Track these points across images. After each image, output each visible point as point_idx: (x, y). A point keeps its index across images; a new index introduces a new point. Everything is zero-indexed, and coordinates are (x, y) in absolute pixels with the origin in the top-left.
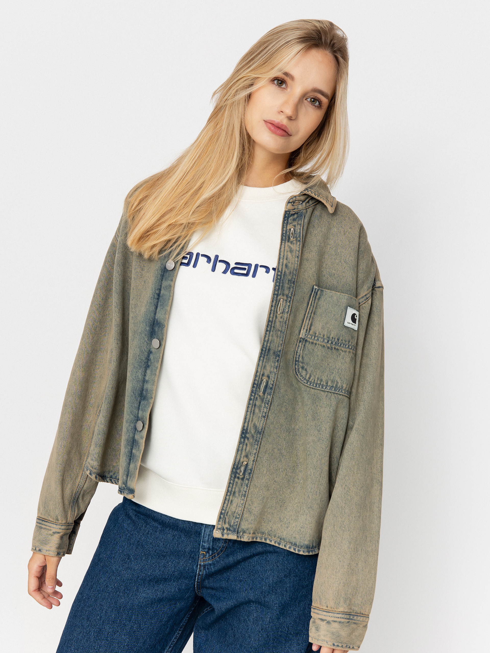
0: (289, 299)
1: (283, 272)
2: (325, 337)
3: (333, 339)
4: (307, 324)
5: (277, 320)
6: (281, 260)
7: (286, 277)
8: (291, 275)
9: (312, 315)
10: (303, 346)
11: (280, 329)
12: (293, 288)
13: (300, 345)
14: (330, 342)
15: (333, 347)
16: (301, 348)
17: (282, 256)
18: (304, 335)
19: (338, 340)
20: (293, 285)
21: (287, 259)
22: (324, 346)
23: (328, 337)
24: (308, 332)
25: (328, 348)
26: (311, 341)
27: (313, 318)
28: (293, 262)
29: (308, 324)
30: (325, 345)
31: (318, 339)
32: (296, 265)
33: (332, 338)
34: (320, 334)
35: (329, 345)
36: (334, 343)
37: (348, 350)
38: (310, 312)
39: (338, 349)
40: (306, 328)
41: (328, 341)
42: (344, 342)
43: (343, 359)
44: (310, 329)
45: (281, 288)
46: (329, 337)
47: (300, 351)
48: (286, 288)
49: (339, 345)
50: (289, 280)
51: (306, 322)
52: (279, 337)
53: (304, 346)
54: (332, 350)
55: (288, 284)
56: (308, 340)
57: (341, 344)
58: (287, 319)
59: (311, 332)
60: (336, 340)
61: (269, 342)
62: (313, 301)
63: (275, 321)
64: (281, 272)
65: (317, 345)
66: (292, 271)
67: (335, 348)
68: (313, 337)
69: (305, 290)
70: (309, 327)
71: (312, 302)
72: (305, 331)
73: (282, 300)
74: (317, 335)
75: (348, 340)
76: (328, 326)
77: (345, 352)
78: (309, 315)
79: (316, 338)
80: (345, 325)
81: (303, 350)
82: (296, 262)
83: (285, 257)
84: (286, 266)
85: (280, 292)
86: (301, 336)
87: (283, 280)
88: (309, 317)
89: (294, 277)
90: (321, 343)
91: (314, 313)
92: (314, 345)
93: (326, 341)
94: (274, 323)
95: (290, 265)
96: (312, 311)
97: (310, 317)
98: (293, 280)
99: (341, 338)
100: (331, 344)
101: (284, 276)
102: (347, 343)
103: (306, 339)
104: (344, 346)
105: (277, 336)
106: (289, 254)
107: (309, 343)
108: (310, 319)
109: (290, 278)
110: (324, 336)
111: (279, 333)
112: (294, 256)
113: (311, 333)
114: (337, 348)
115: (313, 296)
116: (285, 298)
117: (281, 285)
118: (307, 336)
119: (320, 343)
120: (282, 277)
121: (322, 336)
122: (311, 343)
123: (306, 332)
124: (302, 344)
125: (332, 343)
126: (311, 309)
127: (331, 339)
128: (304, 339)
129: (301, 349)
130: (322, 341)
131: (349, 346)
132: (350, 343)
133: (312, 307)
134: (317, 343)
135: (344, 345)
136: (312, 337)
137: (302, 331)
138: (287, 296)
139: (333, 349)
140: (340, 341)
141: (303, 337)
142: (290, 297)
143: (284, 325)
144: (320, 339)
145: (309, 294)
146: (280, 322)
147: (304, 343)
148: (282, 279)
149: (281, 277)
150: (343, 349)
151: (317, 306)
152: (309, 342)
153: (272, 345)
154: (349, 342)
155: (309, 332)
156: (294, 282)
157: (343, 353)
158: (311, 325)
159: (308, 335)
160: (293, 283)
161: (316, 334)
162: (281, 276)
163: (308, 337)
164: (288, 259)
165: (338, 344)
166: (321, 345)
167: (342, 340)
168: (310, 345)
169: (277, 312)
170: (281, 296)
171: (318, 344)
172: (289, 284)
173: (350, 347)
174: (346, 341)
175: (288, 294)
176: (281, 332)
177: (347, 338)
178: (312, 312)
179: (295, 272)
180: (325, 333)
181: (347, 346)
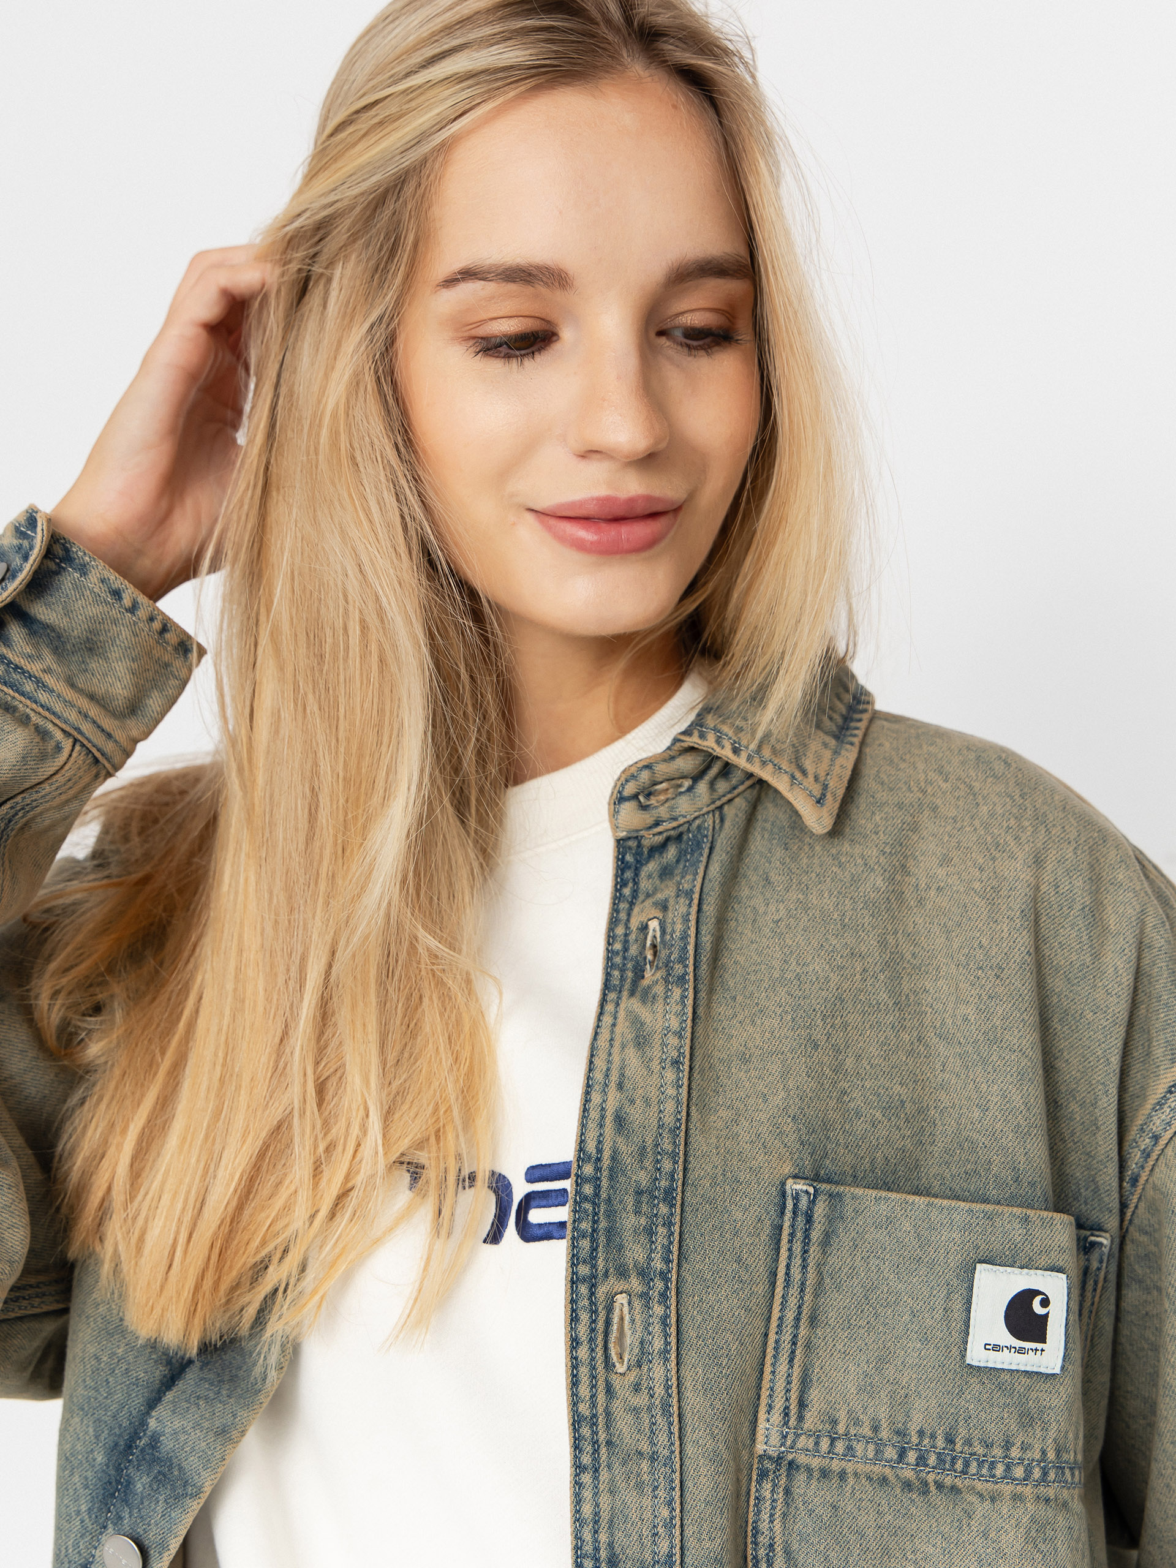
0: (659, 1285)
1: (606, 1155)
2: (884, 1434)
3: (926, 1441)
4: (780, 1385)
5: (617, 1405)
6: (596, 1098)
7: (622, 1179)
8: (648, 1163)
9: (803, 1332)
10: (780, 1496)
11: (645, 1447)
12: (669, 1224)
13: (768, 1494)
14: (912, 1456)
15: (931, 1478)
16: (773, 1508)
17: (598, 1076)
18: (775, 1439)
19: (950, 1440)
20: (664, 1209)
21: (620, 1086)
22: (884, 1480)
23: (898, 1433)
24: (793, 1422)
25: (907, 1485)
26: (815, 1463)
27: (808, 1346)
28: (654, 1094)
29: (789, 1383)
30: (887, 1471)
31: (850, 1448)
32: (670, 1106)
33: (921, 1433)
34: (857, 1423)
35: (908, 1474)
36: (932, 1460)
37: (1007, 1489)
38: (790, 1316)
39: (954, 1489)
40: (779, 1404)
41: (902, 1454)
42: (980, 1450)
43: (985, 1535)
44: (802, 1405)
45: (602, 1240)
46: (901, 1433)
47: (772, 1522)
48: (628, 1236)
49: (959, 1465)
50: (639, 1193)
51: (773, 1372)
52: (648, 1490)
53: (787, 1492)
54: (926, 1492)
55: (637, 1212)
56: (802, 1459)
57: (967, 1464)
58: (668, 1388)
59: (811, 1420)
60: (940, 1442)
61: (604, 1523)
62: (797, 1262)
63: (608, 1414)
64: (599, 1160)
65: (851, 1481)
66: (649, 1142)
67: (940, 1486)
68: (825, 1444)
69: (738, 1215)
70: (794, 1396)
71: (788, 1266)
72: (776, 1417)
73: (622, 1299)
74: (841, 1429)
75: (998, 1438)
76: (890, 1371)
77: (993, 1500)
78: (787, 1337)
79: (840, 1447)
80: (975, 1363)
81: (784, 1515)
82: (671, 1091)
83: (614, 1077)
84: (620, 1121)
85: (601, 1264)
86: (760, 1448)
87: (609, 1200)
88: (786, 1347)
89: (667, 1165)
90: (868, 1468)
91: (813, 1321)
92: (835, 1480)
93: (891, 1453)
94: (608, 1427)
95: (635, 1114)
96: (800, 1313)
97: (794, 1344)
98: (664, 1183)
99: (963, 1432)
100: (917, 1465)
101: (611, 1178)
102: (998, 1452)
103: (790, 1457)
104: (984, 1471)
105: (640, 1486)
106: (632, 1056)
107: (810, 1476)
108: (793, 1352)
109: (643, 1178)
110: (876, 1429)
111: (645, 1465)
112: (655, 1065)
113: (808, 1425)
114: (948, 1481)
115: (792, 1235)
116: (635, 1284)
117: (603, 1224)
118: (794, 1442)
119: (860, 1468)
120: (605, 1183)
121: (867, 1431)
122: (816, 1474)
123: (786, 1424)
124: (775, 1486)
125: (922, 1460)
126: (793, 1302)
127: (915, 1439)
128: (779, 1459)
129: (772, 1515)
130: (871, 1454)
131: (1008, 1468)
132: (1015, 1452)
133: (794, 1291)
134: (850, 1467)
135: (980, 1464)
136: (817, 1444)
137: (762, 1425)
138: (644, 1274)
139: (933, 1488)
140: (958, 1447)
141: (773, 1452)
142: (664, 1276)
143: (660, 1420)
144: (859, 1448)
145: (767, 1230)
146: (636, 1411)
147: (783, 1481)
148: (604, 1195)
149: (597, 1188)
150: (979, 1486)
151: (820, 1282)
152: (809, 1470)
153: (619, 1535)
154: (1007, 1445)
155: (801, 1418)
156: (669, 1193)
157: (981, 1508)
158: (805, 1382)
159: (798, 1436)
160: (664, 1200)
161: (834, 1422)
162: (596, 1180)
163: (799, 1445)
164: (628, 1085)
165: (954, 1460)
166: (869, 1478)
167: (968, 1442)
168: (814, 1482)
169: (608, 1365)
170: (612, 1280)
171: (856, 1474)
172: (645, 1208)
173: (1019, 1472)
174: (988, 1446)
175: (650, 1259)
176: (653, 1458)
177: (991, 1427)
178: (797, 1319)
179: (667, 1146)
180: (883, 1414)
181: (1000, 1470)
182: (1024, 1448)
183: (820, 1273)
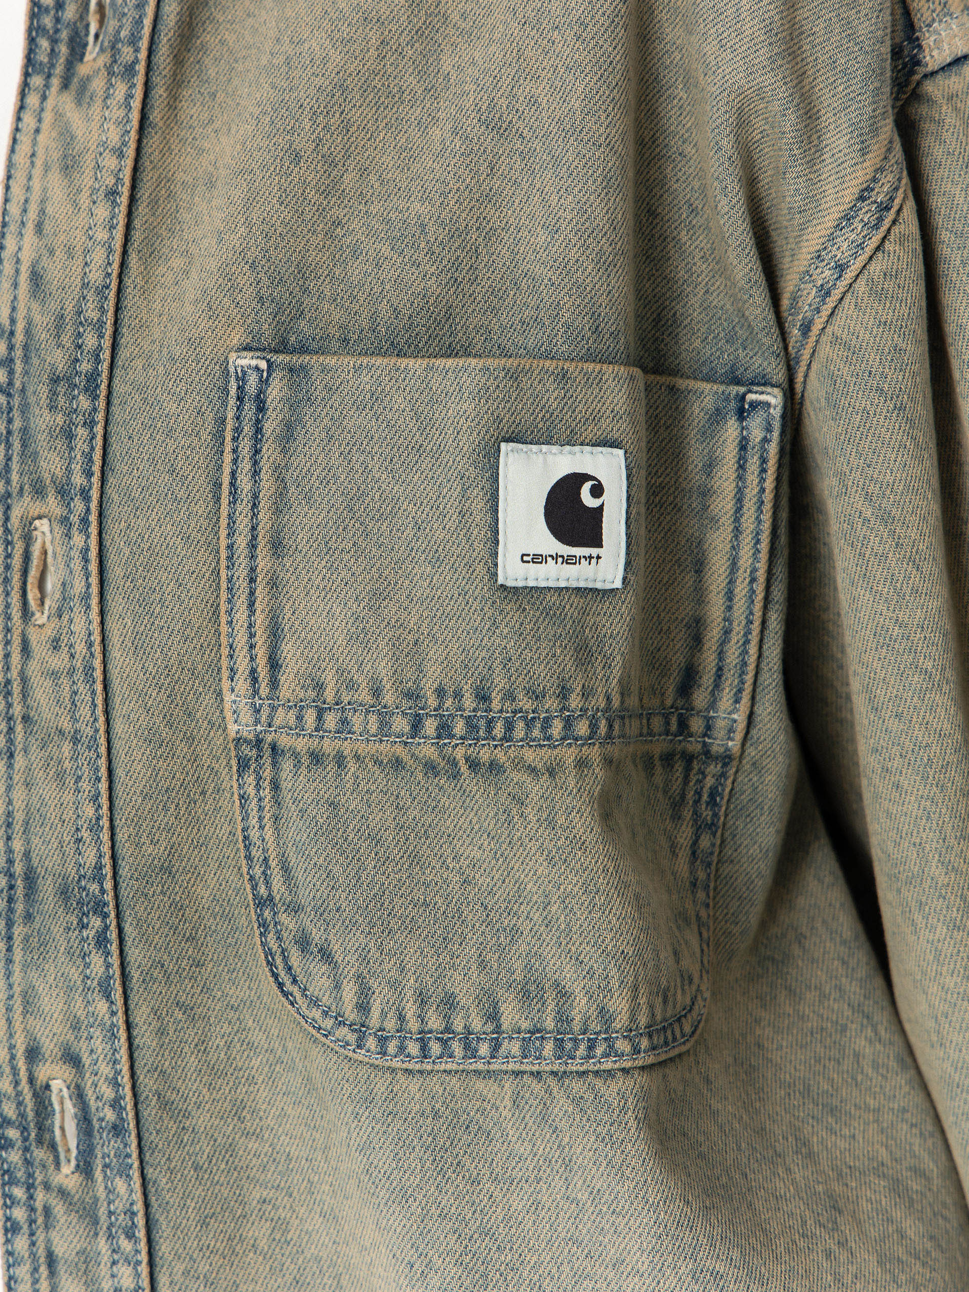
0: (80, 505)
1: (21, 327)
2: (389, 698)
3: (449, 703)
4: (241, 639)
6: (11, 244)
7: (36, 361)
8: (65, 336)
9: (263, 562)
10: (267, 793)
12: (91, 424)
13: (252, 791)
14: (430, 726)
15: (459, 753)
17: (15, 210)
18: (246, 716)
19: (483, 697)
20: (84, 403)
22: (398, 763)
23: (409, 695)
24: (264, 690)
25: (430, 768)
26: (301, 744)
27: (274, 584)
28: (78, 237)
29: (252, 636)
30: (399, 750)
31: (344, 721)
32: (98, 256)
33: (440, 692)
34: (352, 686)
35: (428, 751)
36: (459, 728)
38: (241, 542)
39: (494, 767)
40: (243, 665)
41: (416, 725)
42: (527, 704)
44: (274, 665)
45: (17, 447)
46: (414, 695)
47: (262, 827)
49: (499, 730)
50: (55, 379)
51: (230, 623)
53: (274, 786)
54: (456, 776)
55: (53, 406)
56: (284, 741)
57: (509, 726)
58: (90, 645)
59: (288, 685)
60: (469, 702)
61: (18, 827)
62: (246, 465)
64: (12, 334)
65: (352, 766)
67: (474, 764)
68: (310, 717)
70: (261, 652)
71: (233, 474)
72: (242, 684)
73: (42, 524)
74: (329, 695)
75: (550, 685)
76: (390, 610)
77: (552, 772)
78: (241, 572)
79: (331, 720)
80: (510, 583)
81: (274, 819)
82: (101, 235)
85: (16, 478)
86: (228, 728)
87: (23, 390)
88: (242, 584)
89: (90, 341)
90: (373, 748)
91: (277, 546)
92: (331, 767)
93: (401, 724)
95: (53, 268)
96: (254, 538)
97: (252, 580)
99: (500, 682)
100: (439, 737)
101: (24, 360)
102: (551, 703)
103: (269, 738)
104: (536, 733)
105: (60, 777)
107: (298, 764)
108: (252, 593)
109: (59, 357)
110: (377, 692)
113: (285, 692)
114: (485, 755)
115: (238, 430)
116: (55, 505)
117: (17, 424)
118: (271, 717)
119: (363, 748)
120: (18, 366)
121: (364, 696)
122: (306, 761)
123: (256, 692)
124: (257, 778)
125: (444, 730)
126: (243, 523)
127: (432, 702)
128: (258, 743)
130: (373, 728)
131: (568, 724)
132: (575, 702)
133: (244, 507)
134: (347, 748)
135: (529, 724)
136: (300, 718)
137: (227, 696)
138: (61, 490)
139: (464, 768)
140: (496, 705)
141: (247, 733)
142: (84, 493)
144: (357, 721)
145: (206, 425)
147: (267, 772)
150: (530, 755)
151: (281, 493)
152: (296, 755)
153: (35, 842)
154: (564, 693)
155: (274, 684)
156: (92, 379)
157: (536, 787)
158: (275, 633)
159: (274, 708)
160: (85, 390)
161: (320, 687)
163: (277, 722)
165: (490, 723)
166: (378, 762)
167: (510, 696)
168: (303, 770)
169: (26, 614)
171: (357, 757)
172: (60, 402)
173: (582, 728)
174: (538, 696)
177: (541, 670)
178: (252, 546)
179: (91, 313)
180: (384, 669)
181: (557, 728)
182: (586, 694)
183: (281, 480)
